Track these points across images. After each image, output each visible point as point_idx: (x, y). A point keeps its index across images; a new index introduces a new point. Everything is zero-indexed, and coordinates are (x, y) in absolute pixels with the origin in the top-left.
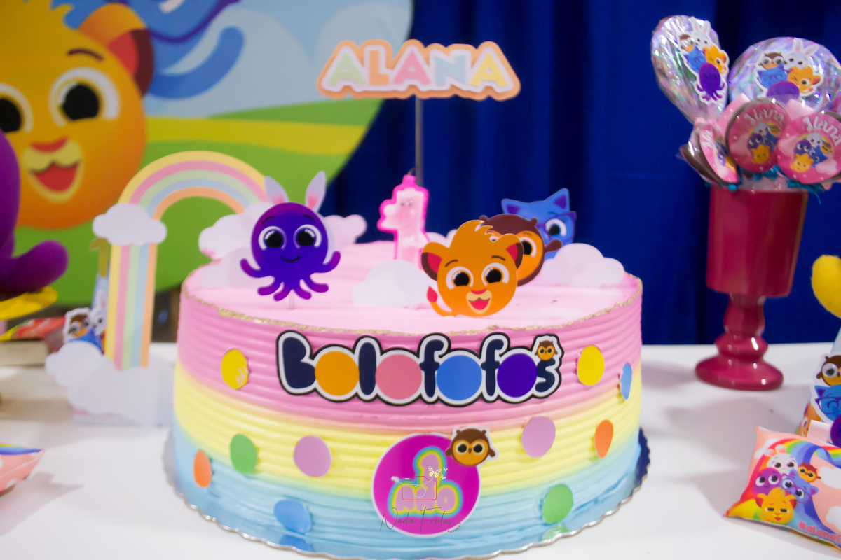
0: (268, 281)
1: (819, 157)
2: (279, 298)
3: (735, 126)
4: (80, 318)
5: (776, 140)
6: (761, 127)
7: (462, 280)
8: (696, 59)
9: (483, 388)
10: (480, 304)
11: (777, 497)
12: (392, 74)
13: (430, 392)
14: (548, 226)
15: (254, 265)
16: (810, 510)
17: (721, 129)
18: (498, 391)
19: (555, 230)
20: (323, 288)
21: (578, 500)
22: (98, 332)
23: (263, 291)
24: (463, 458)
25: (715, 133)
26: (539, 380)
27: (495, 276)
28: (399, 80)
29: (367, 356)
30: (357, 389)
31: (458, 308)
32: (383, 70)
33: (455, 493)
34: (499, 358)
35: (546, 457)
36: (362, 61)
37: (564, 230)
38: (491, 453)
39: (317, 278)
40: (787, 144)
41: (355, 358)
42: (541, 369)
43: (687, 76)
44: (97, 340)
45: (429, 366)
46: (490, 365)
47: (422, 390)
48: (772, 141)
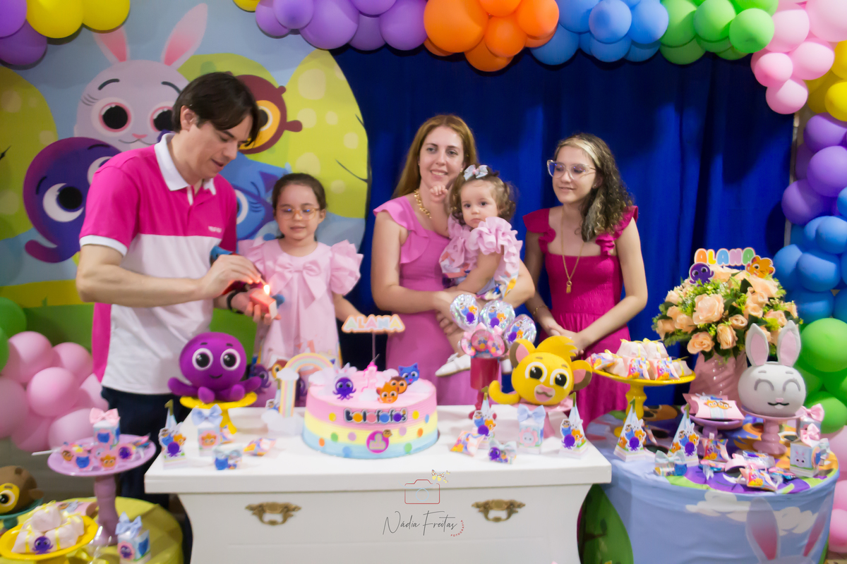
0: (339, 396)
1: (497, 349)
2: (342, 399)
3: (473, 337)
4: (271, 402)
5: (487, 342)
6: (481, 338)
7: (385, 395)
8: (465, 311)
9: (390, 420)
10: (390, 401)
11: (461, 445)
12: (366, 325)
13: (378, 420)
14: (412, 373)
15: (336, 391)
16: (466, 448)
17: (469, 338)
18: (393, 421)
19: (414, 375)
20: (352, 397)
21: (414, 447)
22: (277, 406)
23: (339, 398)
24: (386, 436)
25: (467, 340)
26: (403, 418)
27: (393, 395)
28: (368, 326)
29: (365, 414)
30: (362, 421)
31: (385, 401)
32: (363, 323)
33: (384, 444)
34: (394, 413)
35: (405, 436)
36: (356, 320)
37: (416, 375)
38: (391, 435)
39: (351, 395)
40: (490, 343)
41: (362, 414)
42: (403, 416)
43: (462, 318)
44: (277, 409)
45: (378, 416)
46: (391, 415)
47: (376, 421)
48: (485, 342)
